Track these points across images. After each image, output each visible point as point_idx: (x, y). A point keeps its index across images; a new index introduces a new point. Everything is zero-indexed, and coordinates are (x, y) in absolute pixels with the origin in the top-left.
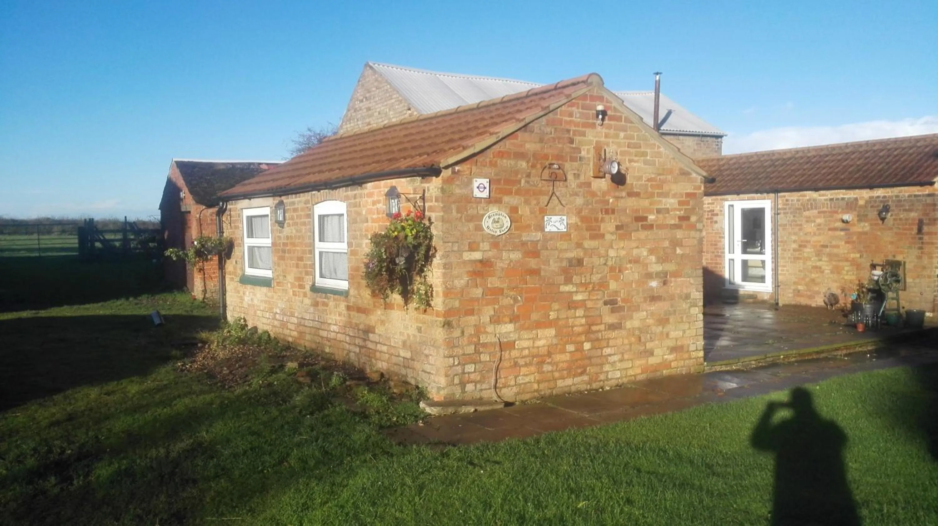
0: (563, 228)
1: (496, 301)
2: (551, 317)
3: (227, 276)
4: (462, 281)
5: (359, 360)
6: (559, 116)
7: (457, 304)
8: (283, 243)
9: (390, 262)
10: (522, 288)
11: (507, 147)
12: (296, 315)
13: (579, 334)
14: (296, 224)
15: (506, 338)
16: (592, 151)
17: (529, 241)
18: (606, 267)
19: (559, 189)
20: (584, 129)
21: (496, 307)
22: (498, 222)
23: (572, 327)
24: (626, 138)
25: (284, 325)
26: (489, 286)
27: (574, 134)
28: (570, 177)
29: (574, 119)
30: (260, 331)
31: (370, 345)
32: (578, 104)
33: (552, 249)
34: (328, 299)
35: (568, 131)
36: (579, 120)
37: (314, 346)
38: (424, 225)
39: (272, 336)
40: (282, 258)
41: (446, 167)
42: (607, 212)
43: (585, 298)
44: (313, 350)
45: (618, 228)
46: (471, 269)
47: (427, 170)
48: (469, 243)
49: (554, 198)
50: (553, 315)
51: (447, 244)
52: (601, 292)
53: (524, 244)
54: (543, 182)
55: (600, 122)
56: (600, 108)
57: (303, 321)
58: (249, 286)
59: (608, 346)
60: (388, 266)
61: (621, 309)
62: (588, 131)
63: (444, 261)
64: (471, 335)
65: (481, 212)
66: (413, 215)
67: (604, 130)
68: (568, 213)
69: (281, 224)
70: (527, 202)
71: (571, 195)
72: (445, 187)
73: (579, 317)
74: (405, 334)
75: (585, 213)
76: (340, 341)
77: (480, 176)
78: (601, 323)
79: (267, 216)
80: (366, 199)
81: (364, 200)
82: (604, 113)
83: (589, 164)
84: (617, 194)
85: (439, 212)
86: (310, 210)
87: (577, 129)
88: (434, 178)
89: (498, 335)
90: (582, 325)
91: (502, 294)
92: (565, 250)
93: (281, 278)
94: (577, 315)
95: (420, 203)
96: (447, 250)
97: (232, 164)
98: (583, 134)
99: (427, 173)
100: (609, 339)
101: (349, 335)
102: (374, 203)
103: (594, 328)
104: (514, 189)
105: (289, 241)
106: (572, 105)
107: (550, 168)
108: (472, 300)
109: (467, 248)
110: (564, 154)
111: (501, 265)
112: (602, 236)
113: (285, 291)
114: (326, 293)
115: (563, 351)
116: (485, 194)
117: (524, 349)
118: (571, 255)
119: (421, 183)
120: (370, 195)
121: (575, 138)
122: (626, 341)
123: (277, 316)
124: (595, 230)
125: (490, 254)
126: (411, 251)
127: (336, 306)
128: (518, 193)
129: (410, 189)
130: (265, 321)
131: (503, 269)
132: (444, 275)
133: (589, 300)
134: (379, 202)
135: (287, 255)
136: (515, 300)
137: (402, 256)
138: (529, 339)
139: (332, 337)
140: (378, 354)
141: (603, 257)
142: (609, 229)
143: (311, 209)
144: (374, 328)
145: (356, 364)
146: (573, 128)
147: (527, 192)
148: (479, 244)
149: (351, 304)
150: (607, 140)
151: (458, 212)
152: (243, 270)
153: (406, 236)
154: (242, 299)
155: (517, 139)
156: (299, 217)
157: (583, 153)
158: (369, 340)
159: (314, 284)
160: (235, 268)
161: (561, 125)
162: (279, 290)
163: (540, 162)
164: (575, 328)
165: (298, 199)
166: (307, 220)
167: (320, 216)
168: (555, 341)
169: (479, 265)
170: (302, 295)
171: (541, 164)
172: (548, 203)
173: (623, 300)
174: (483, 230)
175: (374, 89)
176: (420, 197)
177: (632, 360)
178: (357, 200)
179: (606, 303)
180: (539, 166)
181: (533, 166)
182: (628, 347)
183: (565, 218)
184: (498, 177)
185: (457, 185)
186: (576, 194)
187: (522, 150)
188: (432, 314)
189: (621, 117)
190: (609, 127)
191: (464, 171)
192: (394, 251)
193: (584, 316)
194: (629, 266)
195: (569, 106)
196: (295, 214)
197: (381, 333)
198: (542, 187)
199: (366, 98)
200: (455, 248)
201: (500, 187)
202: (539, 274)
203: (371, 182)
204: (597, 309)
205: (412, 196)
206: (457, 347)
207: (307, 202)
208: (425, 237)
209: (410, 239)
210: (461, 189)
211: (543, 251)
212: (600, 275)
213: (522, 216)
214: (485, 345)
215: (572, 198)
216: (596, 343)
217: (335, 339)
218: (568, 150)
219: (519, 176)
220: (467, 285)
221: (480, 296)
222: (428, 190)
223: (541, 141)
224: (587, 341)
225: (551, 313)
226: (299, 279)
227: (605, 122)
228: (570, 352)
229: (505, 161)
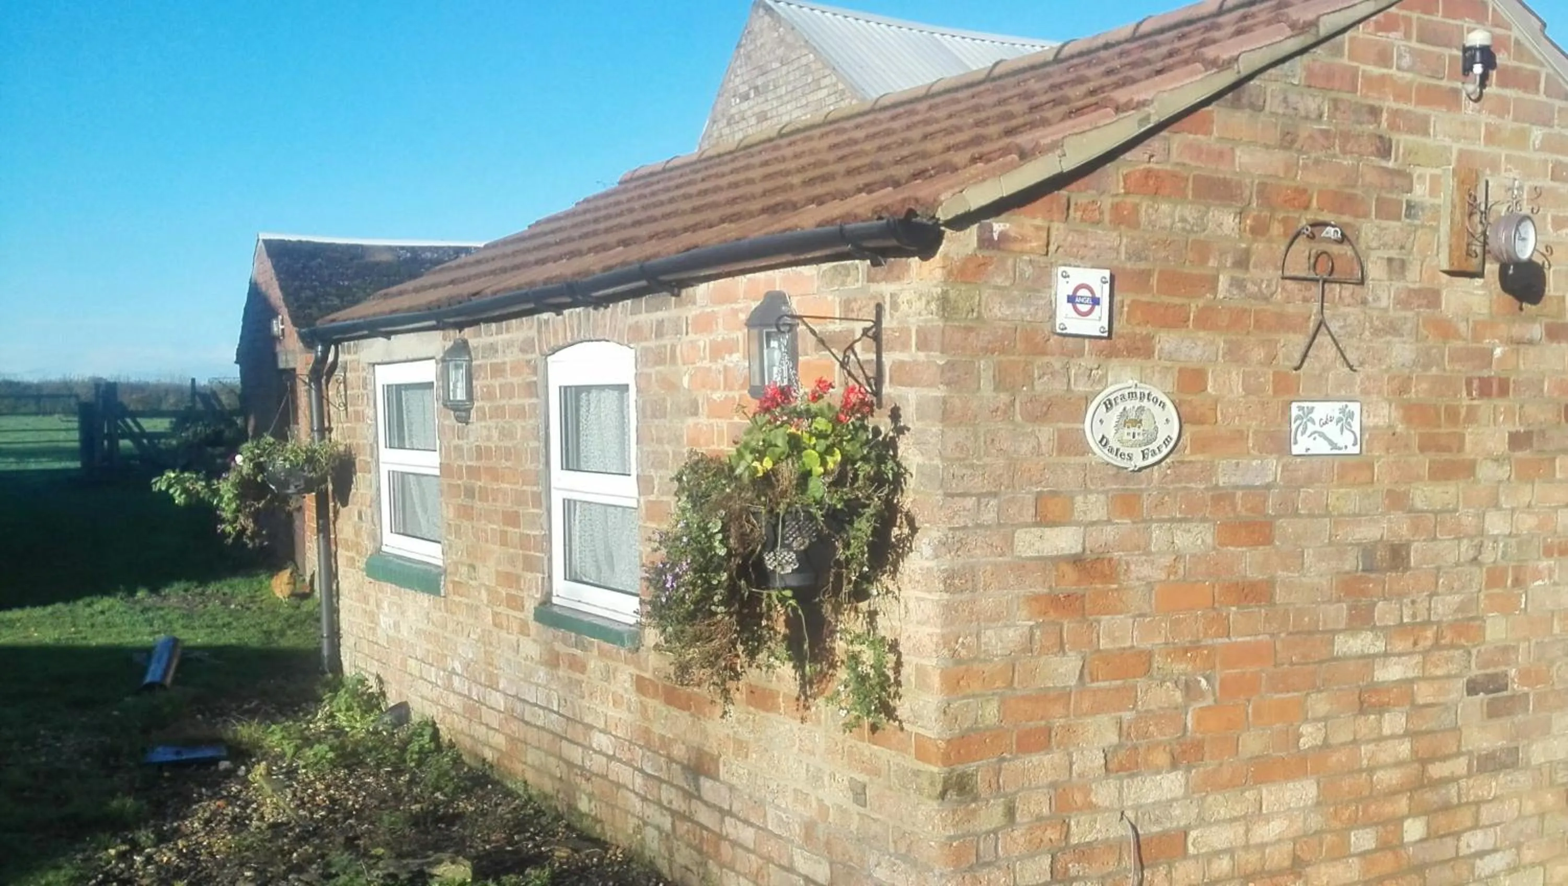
0: (1347, 443)
1: (1127, 696)
2: (1305, 743)
3: (340, 552)
4: (1011, 633)
5: (671, 855)
6: (1345, 61)
7: (991, 713)
8: (468, 467)
9: (742, 571)
10: (1212, 648)
11: (1174, 157)
12: (501, 686)
13: (1392, 793)
14: (499, 412)
15: (1158, 821)
16: (1450, 183)
17: (1237, 487)
18: (1475, 569)
19: (1343, 309)
20: (1422, 110)
21: (1128, 716)
22: (1137, 422)
23: (1371, 770)
24: (1547, 145)
25: (472, 710)
26: (1104, 644)
27: (1393, 126)
28: (1375, 270)
29: (1393, 71)
30: (415, 718)
31: (704, 816)
32: (1408, 20)
33: (1311, 515)
34: (585, 649)
35: (1375, 112)
36: (1409, 76)
37: (548, 786)
38: (877, 431)
39: (445, 736)
40: (465, 512)
41: (961, 222)
42: (1485, 389)
43: (1411, 674)
44: (546, 797)
45: (1517, 441)
46: (1041, 590)
47: (890, 230)
48: (1039, 496)
49: (1323, 339)
50: (1310, 735)
51: (959, 503)
52: (1457, 653)
53: (1221, 497)
54: (1290, 285)
55: (1472, 87)
56: (1478, 38)
57: (519, 706)
58: (389, 587)
59: (1476, 826)
60: (733, 591)
61: (1517, 702)
62: (1439, 118)
63: (947, 561)
64: (1039, 818)
65: (1081, 387)
66: (836, 395)
67: (1485, 118)
68: (1365, 392)
69: (461, 412)
70: (1235, 354)
71: (1376, 332)
72: (952, 294)
73: (1393, 737)
74: (813, 799)
75: (1418, 392)
76: (619, 786)
77: (1079, 258)
78: (1459, 754)
79: (430, 385)
80: (692, 336)
81: (685, 339)
82: (1487, 56)
83: (1436, 229)
84: (1517, 331)
85: (931, 385)
86: (535, 371)
87: (1403, 106)
88: (915, 261)
89: (1130, 814)
90: (1399, 764)
91: (1148, 672)
92: (1355, 515)
93: (464, 570)
94: (1386, 731)
95: (864, 353)
96: (958, 522)
97: (412, 249)
98: (1421, 127)
99: (893, 242)
100: (1478, 803)
101: (641, 771)
102: (717, 351)
103: (1437, 770)
104: (1194, 306)
105: (483, 463)
106: (1389, 26)
107: (1312, 237)
108: (1044, 697)
109: (1029, 514)
110: (1359, 192)
111: (1146, 571)
112: (1469, 469)
113: (473, 609)
114: (579, 632)
115: (1340, 854)
116: (1096, 324)
117: (1217, 853)
118: (1369, 532)
119: (871, 279)
120: (705, 324)
121: (1395, 137)
122: (1530, 807)
123: (456, 681)
124: (1448, 449)
125: (1109, 533)
126: (819, 533)
127: (608, 675)
128: (1206, 320)
129: (832, 304)
130: (426, 689)
131: (1150, 585)
132: (949, 612)
133: (1424, 678)
134: (729, 347)
135: (478, 504)
136: (1190, 689)
137: (789, 547)
138: (1234, 820)
139: (595, 769)
140: (725, 847)
141: (1471, 538)
142: (1490, 445)
143: (539, 370)
144: (715, 760)
145: (663, 865)
146: (1390, 103)
147: (1237, 318)
148: (1072, 498)
149: (647, 675)
150: (1493, 150)
151: (999, 385)
152: (376, 537)
153: (805, 476)
154: (373, 617)
155: (1208, 133)
156: (508, 391)
157: (1420, 192)
158: (699, 798)
159: (546, 601)
160: (357, 533)
161: (1354, 90)
162: (458, 604)
163: (1280, 215)
164: (1379, 775)
165: (506, 336)
166: (527, 401)
167: (565, 391)
168: (1315, 821)
169: (1071, 574)
170: (515, 626)
171: (1285, 221)
172: (1305, 356)
173: (1525, 676)
174: (1085, 450)
175: (775, 65)
176: (865, 332)
177: (1542, 864)
178: (667, 341)
179: (1473, 688)
180: (1276, 229)
181: (1260, 230)
182: (1534, 822)
183: (1355, 407)
184: (1142, 265)
185: (997, 287)
186: (1393, 329)
187: (1224, 171)
188: (902, 749)
189: (1536, 76)
190: (1501, 107)
191: (1024, 239)
192: (761, 530)
193: (1408, 734)
194: (1544, 564)
195: (1380, 27)
196: (496, 383)
197: (734, 781)
198: (1288, 301)
199: (756, 88)
200: (989, 516)
201: (1145, 298)
202: (1271, 602)
203: (708, 279)
204: (1446, 707)
205: (837, 327)
206: (988, 864)
207: (527, 346)
208: (878, 480)
209: (817, 487)
210: (1011, 302)
211: (1281, 522)
212: (1457, 598)
213: (1216, 401)
214: (1085, 852)
215: (1379, 343)
216: (1442, 820)
217: (605, 777)
218: (1371, 177)
219: (1212, 263)
220: (1028, 645)
221: (1073, 682)
222: (895, 305)
223: (1288, 140)
224: (1412, 814)
225: (1306, 729)
226: (510, 579)
227: (1487, 90)
228: (1362, 855)
229: (1165, 207)
